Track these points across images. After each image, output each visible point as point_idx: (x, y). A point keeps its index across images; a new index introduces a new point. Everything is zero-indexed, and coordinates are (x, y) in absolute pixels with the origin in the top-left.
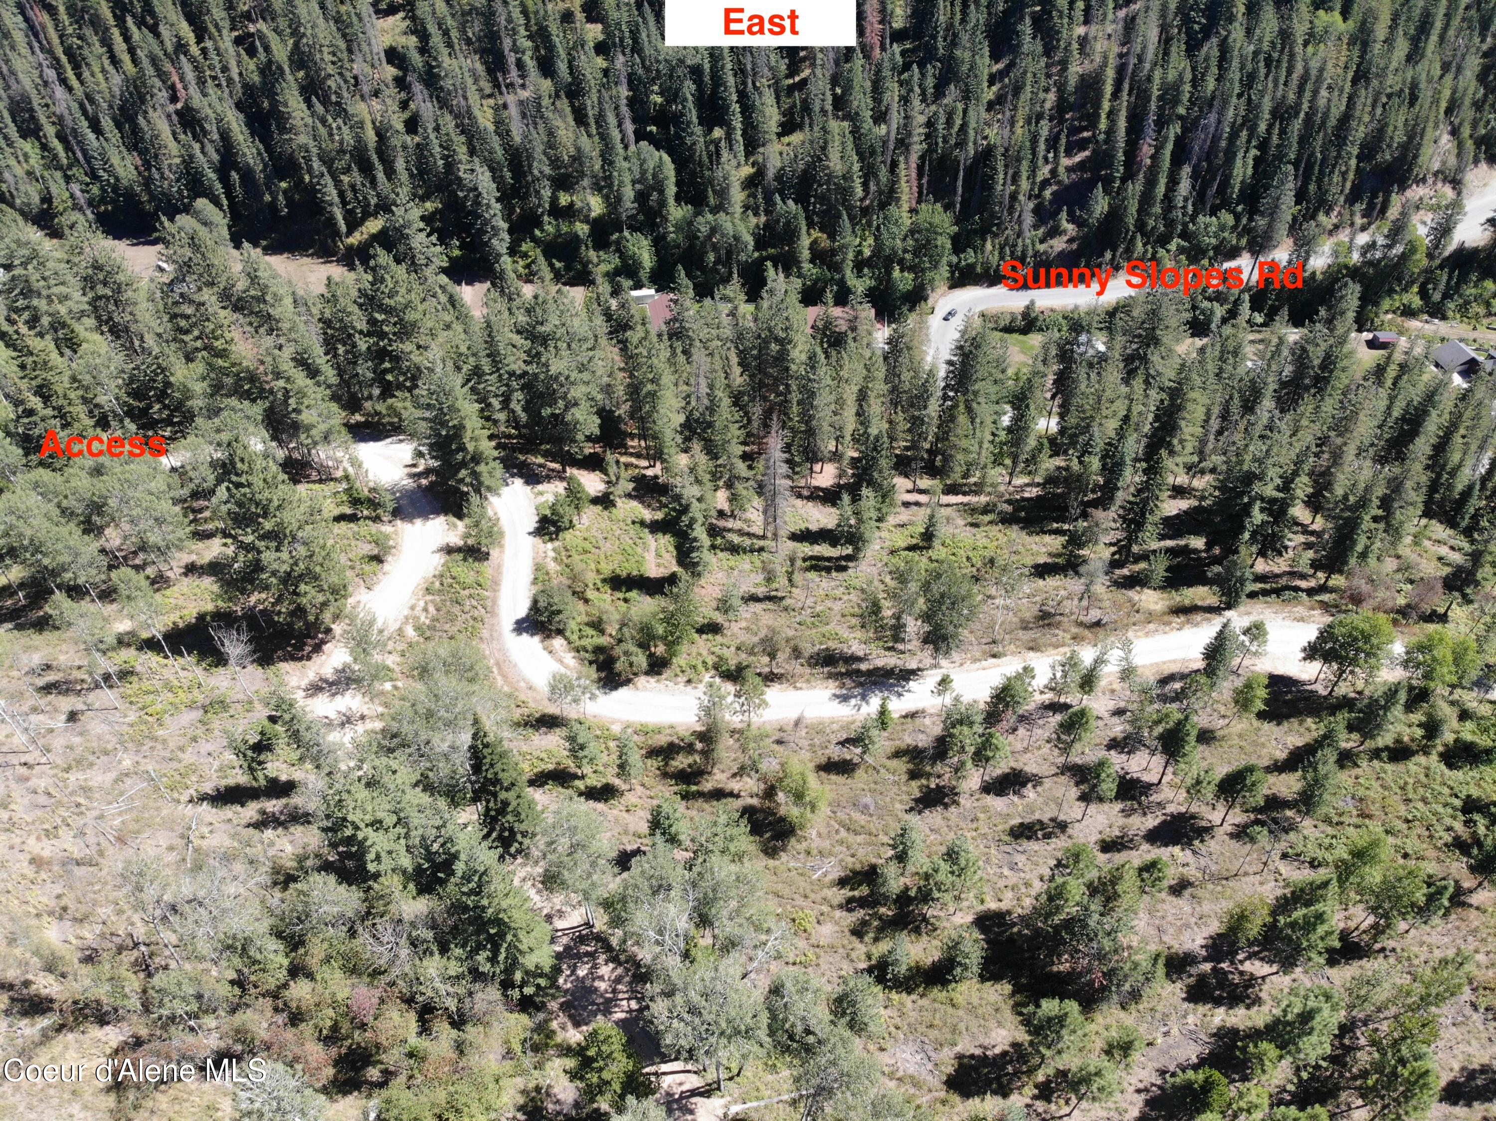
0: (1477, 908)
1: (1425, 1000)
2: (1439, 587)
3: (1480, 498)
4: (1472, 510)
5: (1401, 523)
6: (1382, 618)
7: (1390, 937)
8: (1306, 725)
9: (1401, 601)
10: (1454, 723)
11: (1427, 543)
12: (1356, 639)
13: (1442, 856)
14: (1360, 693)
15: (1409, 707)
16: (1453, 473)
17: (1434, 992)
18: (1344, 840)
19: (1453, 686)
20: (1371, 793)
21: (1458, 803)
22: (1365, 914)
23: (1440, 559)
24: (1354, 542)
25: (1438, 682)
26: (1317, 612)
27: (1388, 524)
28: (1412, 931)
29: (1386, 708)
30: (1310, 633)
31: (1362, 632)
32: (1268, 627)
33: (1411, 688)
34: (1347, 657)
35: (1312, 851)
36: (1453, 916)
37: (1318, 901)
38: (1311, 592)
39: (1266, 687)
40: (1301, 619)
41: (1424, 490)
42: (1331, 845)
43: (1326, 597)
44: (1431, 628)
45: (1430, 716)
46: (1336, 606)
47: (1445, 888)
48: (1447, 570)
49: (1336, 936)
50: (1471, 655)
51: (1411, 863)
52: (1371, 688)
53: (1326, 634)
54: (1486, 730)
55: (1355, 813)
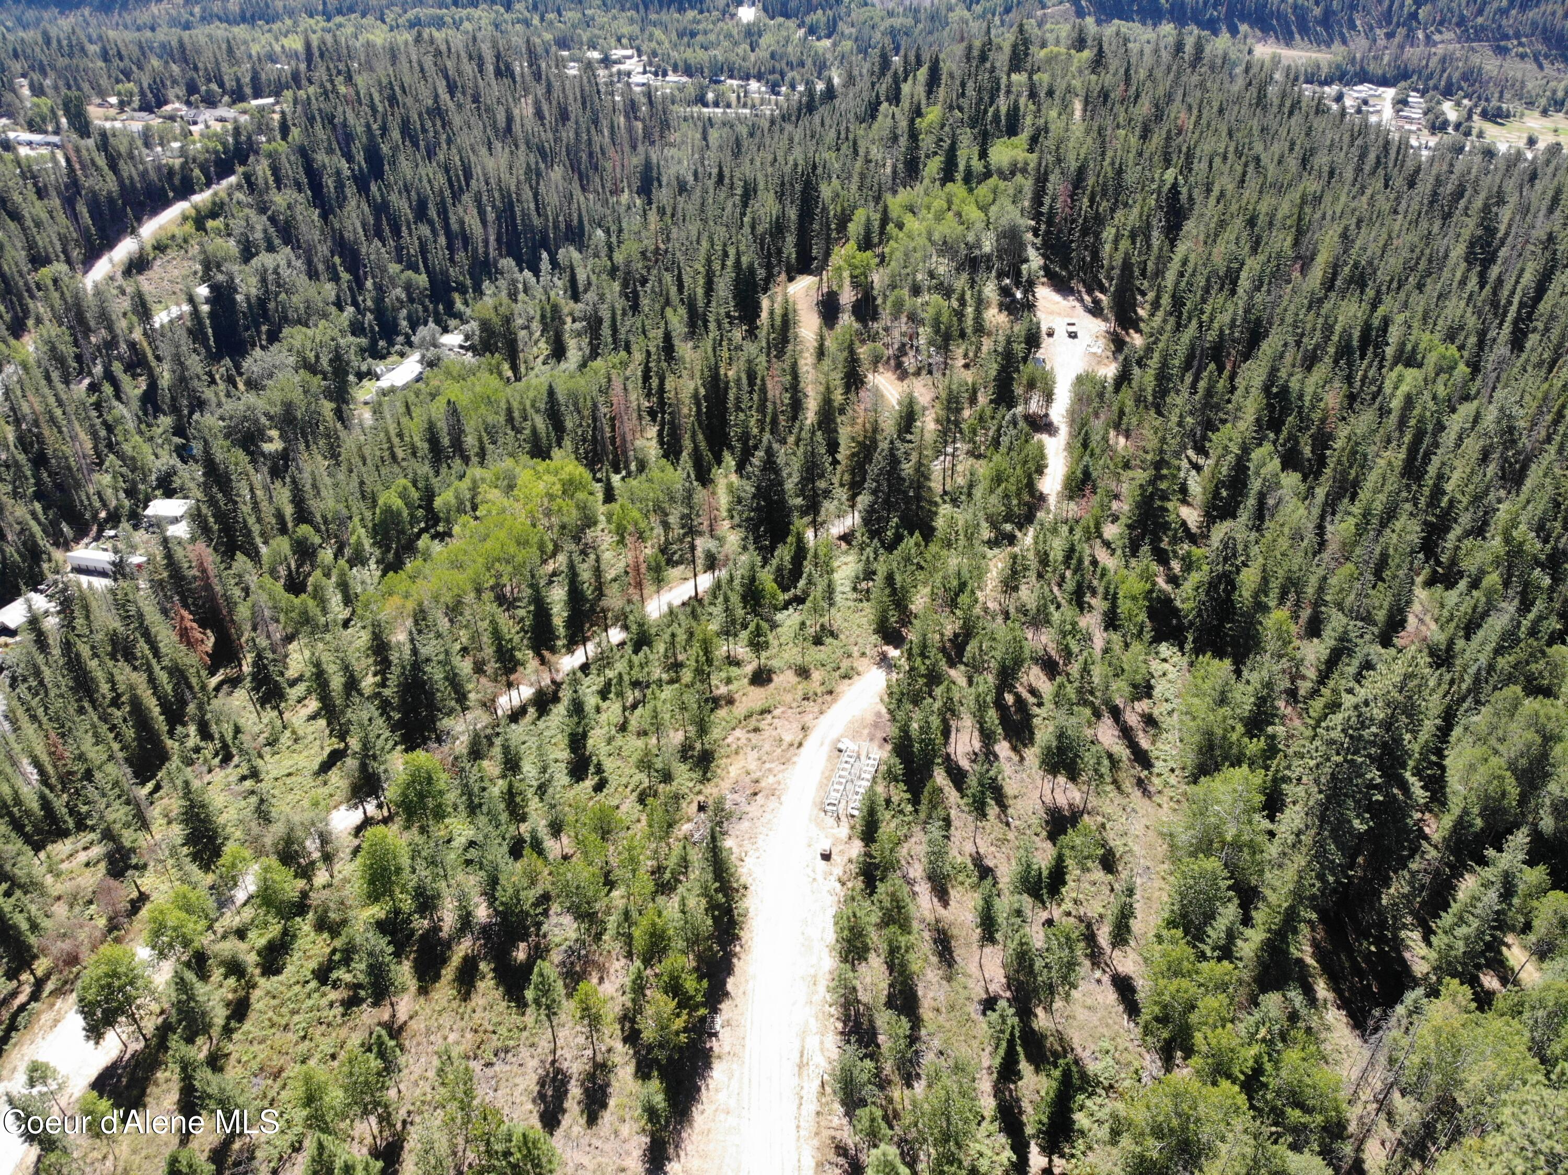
0: (411, 1018)
1: (464, 1107)
2: (112, 883)
3: (58, 796)
4: (64, 810)
5: (29, 875)
6: (106, 949)
7: (397, 1109)
8: (161, 1081)
9: (102, 922)
10: (242, 946)
11: (64, 866)
12: (109, 985)
13: (351, 1024)
14: (162, 1012)
15: (204, 976)
16: (18, 801)
17: (460, 1095)
18: (289, 1106)
19: (210, 927)
20: (261, 1056)
21: (313, 984)
22: (366, 1123)
23: (87, 865)
24: (15, 927)
25: (196, 938)
26: (59, 1003)
27: (20, 886)
28: (402, 1086)
29: (191, 998)
30: (75, 1022)
31: (107, 975)
32: (41, 1058)
33: (188, 965)
34: (121, 1003)
35: (284, 1143)
36: (407, 1043)
37: (332, 1162)
38: (35, 996)
39: (101, 1096)
40: (56, 1022)
41: (13, 835)
42: (287, 1121)
43: (50, 986)
44: (144, 913)
45: (223, 963)
46: (66, 982)
47: (379, 1037)
48: (102, 866)
49: (372, 1162)
50: (192, 896)
51: (342, 1056)
52: (164, 999)
53: (86, 1009)
54: (266, 923)
55: (270, 1082)
